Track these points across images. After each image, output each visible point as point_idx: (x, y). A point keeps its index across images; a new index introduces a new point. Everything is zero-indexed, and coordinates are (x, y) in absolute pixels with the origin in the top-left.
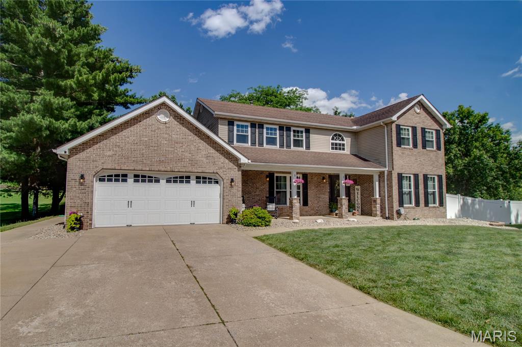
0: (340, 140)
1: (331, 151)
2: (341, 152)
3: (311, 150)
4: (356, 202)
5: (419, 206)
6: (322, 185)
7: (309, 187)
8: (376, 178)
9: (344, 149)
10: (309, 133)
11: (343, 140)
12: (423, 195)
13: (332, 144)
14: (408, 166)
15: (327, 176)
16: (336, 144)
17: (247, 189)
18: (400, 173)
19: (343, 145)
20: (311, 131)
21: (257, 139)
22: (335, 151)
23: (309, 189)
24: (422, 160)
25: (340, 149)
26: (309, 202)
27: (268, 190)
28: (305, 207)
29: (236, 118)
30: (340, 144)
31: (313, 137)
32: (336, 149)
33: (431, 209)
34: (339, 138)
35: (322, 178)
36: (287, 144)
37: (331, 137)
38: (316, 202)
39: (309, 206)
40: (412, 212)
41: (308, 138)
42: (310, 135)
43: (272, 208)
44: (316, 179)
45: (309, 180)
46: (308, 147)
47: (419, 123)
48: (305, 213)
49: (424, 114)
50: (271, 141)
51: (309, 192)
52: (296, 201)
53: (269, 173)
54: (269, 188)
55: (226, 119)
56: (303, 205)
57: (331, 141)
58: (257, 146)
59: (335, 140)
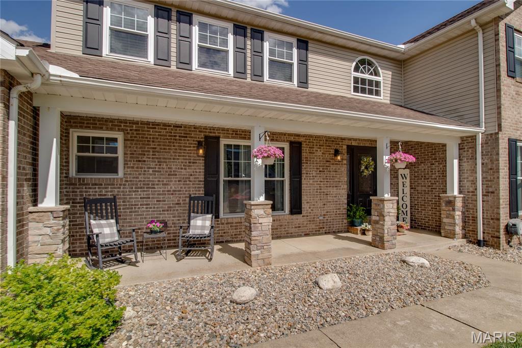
0: (371, 74)
1: (352, 94)
2: (373, 98)
3: (310, 90)
4: (401, 202)
6: (333, 167)
7: (304, 171)
8: (452, 151)
9: (377, 93)
10: (306, 49)
11: (376, 73)
15: (345, 147)
16: (363, 81)
17: (141, 178)
18: (512, 137)
19: (378, 84)
20: (311, 45)
21: (174, 50)
22: (360, 96)
23: (304, 176)
25: (371, 92)
26: (305, 206)
27: (202, 178)
28: (295, 217)
30: (371, 82)
31: (315, 60)
32: (363, 91)
34: (369, 70)
35: (332, 152)
36: (253, 69)
37: (354, 63)
38: (320, 204)
39: (304, 213)
41: (303, 62)
42: (310, 56)
43: (203, 227)
44: (319, 153)
45: (304, 155)
46: (303, 82)
48: (293, 230)
50: (213, 58)
51: (304, 181)
52: (261, 212)
53: (206, 137)
54: (205, 174)
56: (292, 213)
57: (353, 73)
58: (175, 68)
59: (362, 73)
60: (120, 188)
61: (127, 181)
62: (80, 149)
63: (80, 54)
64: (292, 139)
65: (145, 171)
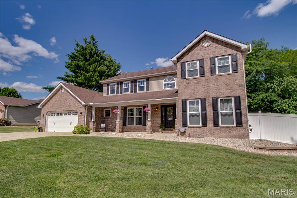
0: (171, 81)
1: (163, 89)
3: (149, 91)
5: (206, 126)
6: (156, 112)
9: (174, 87)
10: (148, 81)
11: (173, 80)
12: (212, 116)
13: (165, 85)
14: (193, 93)
15: (160, 106)
16: (168, 84)
17: (113, 117)
18: (184, 99)
19: (174, 84)
21: (119, 90)
22: (167, 89)
23: (147, 115)
24: (211, 85)
25: (171, 87)
28: (144, 126)
29: (109, 82)
30: (171, 84)
31: (151, 83)
32: (168, 87)
33: (223, 129)
35: (156, 108)
36: (135, 90)
37: (164, 80)
40: (198, 131)
41: (147, 85)
46: (147, 90)
47: (208, 54)
48: (144, 130)
49: (214, 45)
50: (126, 90)
51: (147, 117)
52: (117, 122)
53: (124, 108)
54: (124, 116)
55: (106, 83)
56: (143, 126)
57: (164, 83)
58: (119, 94)
59: (167, 81)
60: (110, 119)
62: (106, 112)
63: (106, 95)
64: (143, 106)
65: (116, 116)
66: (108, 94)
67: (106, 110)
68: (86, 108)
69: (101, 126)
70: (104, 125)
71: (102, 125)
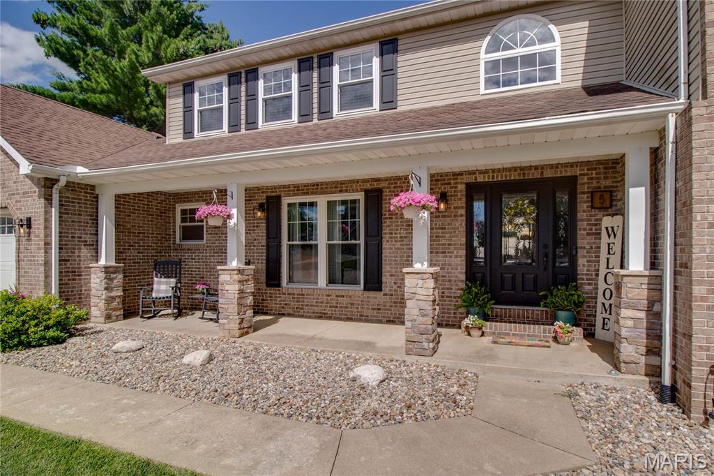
0: (530, 44)
1: (481, 94)
2: (537, 86)
3: (399, 109)
4: (602, 286)
7: (386, 230)
8: (637, 166)
9: (548, 74)
10: (395, 52)
13: (493, 66)
15: (462, 187)
16: (510, 63)
19: (548, 57)
20: (402, 43)
21: (243, 112)
22: (503, 91)
23: (386, 237)
25: (528, 78)
26: (387, 279)
27: (264, 242)
28: (371, 294)
29: (194, 75)
30: (529, 59)
32: (510, 81)
34: (525, 37)
36: (320, 106)
37: (488, 39)
41: (388, 73)
42: (400, 57)
45: (387, 206)
46: (389, 101)
48: (370, 312)
50: (278, 109)
51: (385, 245)
52: (228, 277)
53: (268, 198)
54: (268, 237)
55: (177, 81)
56: (365, 289)
57: (484, 57)
58: (243, 131)
59: (507, 47)
60: (203, 253)
61: (207, 247)
62: (183, 220)
63: (181, 140)
64: (368, 186)
65: (220, 237)
66: (188, 133)
67: (184, 212)
68: (56, 197)
69: (155, 286)
70: (167, 283)
71: (159, 283)
